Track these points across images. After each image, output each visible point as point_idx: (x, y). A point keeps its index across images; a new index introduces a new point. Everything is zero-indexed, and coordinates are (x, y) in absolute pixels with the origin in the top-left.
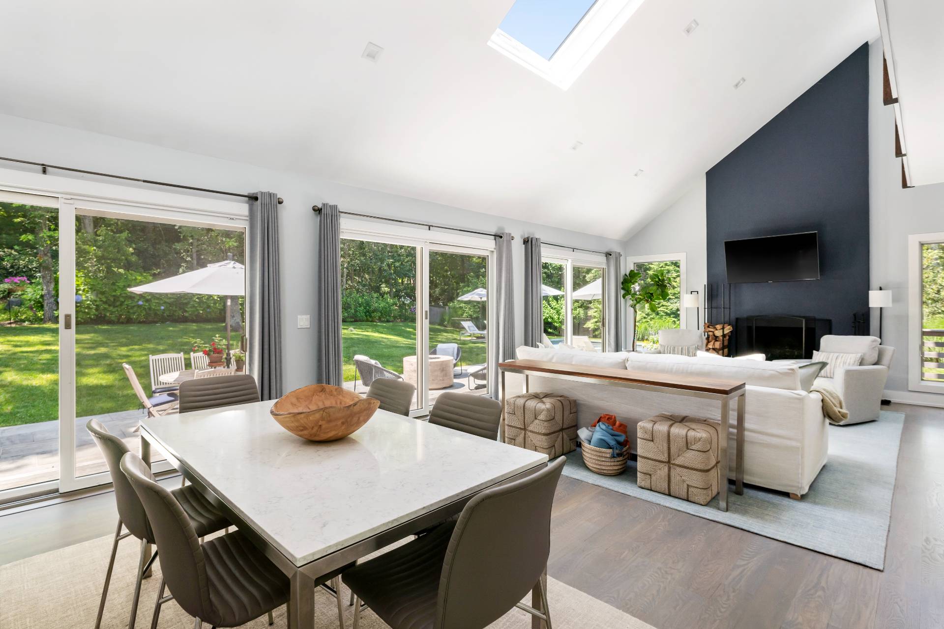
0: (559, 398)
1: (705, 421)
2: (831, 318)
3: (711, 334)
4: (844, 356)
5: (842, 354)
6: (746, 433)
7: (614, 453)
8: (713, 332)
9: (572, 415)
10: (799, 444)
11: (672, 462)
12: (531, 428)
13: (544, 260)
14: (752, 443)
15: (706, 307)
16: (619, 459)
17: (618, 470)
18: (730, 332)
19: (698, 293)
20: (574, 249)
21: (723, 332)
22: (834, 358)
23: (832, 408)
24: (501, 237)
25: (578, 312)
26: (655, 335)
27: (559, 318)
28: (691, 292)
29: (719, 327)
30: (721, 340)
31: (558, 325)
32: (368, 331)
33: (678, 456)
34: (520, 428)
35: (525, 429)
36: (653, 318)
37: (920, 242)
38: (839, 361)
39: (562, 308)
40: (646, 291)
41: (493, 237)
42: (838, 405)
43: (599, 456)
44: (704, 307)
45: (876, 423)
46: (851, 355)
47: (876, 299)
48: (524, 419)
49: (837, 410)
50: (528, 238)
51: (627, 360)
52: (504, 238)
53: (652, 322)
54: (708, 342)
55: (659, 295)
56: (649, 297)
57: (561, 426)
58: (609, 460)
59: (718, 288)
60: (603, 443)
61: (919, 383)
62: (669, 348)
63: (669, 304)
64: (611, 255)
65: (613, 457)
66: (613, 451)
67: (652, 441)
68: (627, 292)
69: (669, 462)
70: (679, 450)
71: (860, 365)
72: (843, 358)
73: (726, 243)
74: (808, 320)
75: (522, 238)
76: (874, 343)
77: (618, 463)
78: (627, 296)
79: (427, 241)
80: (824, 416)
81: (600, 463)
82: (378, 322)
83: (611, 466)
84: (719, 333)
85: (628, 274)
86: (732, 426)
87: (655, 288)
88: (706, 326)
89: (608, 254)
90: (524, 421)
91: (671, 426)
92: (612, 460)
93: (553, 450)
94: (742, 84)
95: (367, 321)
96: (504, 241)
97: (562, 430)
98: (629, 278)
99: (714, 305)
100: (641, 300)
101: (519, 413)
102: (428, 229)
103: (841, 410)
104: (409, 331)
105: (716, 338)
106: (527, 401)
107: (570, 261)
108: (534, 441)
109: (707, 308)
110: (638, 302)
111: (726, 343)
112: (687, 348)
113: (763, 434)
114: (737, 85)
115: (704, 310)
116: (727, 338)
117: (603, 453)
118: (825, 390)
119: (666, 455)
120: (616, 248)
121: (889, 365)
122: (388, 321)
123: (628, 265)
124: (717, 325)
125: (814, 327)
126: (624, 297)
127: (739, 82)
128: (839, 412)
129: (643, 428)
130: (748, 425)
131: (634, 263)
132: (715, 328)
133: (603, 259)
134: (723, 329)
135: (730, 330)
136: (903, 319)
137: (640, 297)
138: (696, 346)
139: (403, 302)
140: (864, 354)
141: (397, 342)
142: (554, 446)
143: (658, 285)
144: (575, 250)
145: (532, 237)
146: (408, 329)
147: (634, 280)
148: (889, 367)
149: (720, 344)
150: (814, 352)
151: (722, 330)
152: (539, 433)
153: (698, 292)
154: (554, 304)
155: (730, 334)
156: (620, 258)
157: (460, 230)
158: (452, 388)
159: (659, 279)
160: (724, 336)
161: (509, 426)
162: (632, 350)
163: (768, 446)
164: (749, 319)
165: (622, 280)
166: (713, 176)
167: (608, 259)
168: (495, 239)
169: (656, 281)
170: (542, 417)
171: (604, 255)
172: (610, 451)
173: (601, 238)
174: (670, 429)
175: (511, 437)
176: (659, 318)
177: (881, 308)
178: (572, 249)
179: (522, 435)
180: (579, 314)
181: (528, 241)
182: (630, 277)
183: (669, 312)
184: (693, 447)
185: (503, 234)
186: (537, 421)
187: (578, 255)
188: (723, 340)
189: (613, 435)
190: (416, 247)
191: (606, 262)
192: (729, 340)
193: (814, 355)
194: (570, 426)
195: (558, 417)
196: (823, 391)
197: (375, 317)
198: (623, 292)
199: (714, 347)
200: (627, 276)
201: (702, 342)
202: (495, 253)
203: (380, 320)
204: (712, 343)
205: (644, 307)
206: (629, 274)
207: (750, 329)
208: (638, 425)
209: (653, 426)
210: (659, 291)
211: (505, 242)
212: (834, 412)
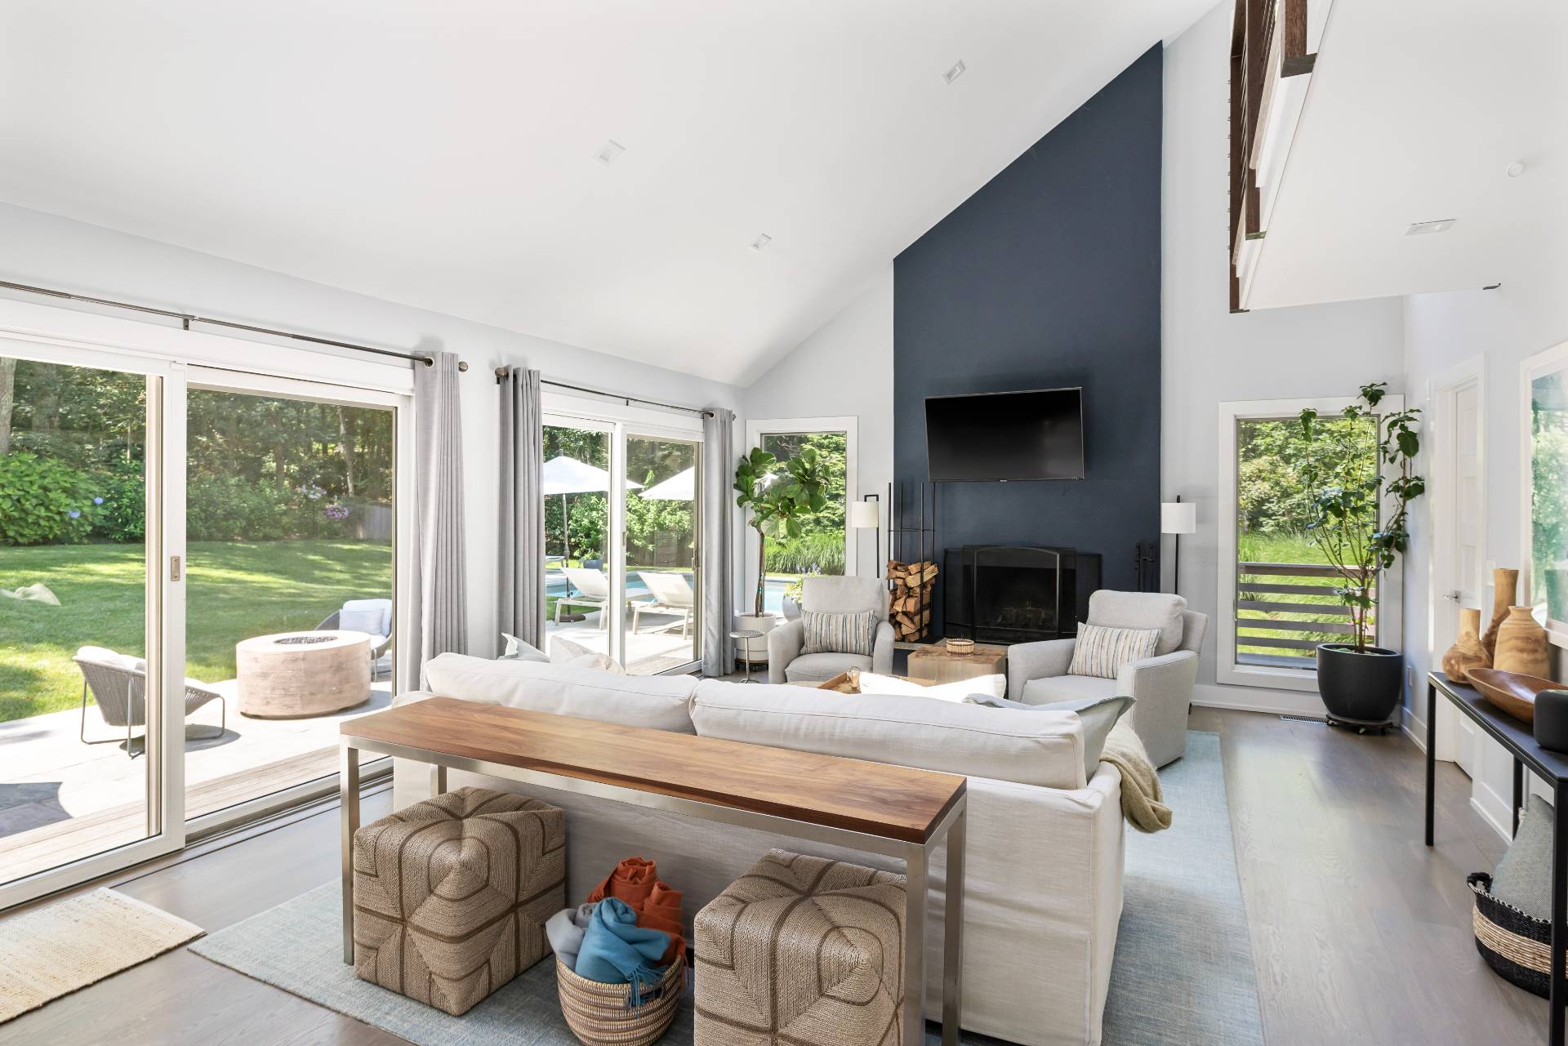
0: (508, 816)
1: (870, 880)
2: (1100, 553)
3: (899, 582)
4: (1130, 634)
5: (1126, 631)
6: (968, 903)
7: (634, 993)
8: (904, 579)
9: (547, 856)
10: (1083, 932)
11: (781, 1031)
12: (417, 919)
13: (548, 420)
14: (982, 928)
15: (892, 529)
16: (650, 1006)
17: (648, 1035)
18: (935, 576)
19: (878, 500)
20: (628, 400)
21: (922, 578)
22: (1114, 638)
23: (1139, 800)
24: (430, 362)
25: (678, 518)
26: (807, 572)
27: (642, 531)
28: (866, 496)
29: (913, 568)
30: (919, 595)
31: (640, 543)
32: (198, 565)
33: (799, 1014)
34: (391, 919)
35: (403, 921)
36: (811, 531)
37: (1235, 416)
38: (1121, 644)
39: (648, 511)
40: (780, 495)
41: (408, 362)
42: (1150, 791)
43: (596, 1005)
44: (887, 529)
45: (1181, 762)
46: (1141, 632)
47: (1174, 519)
48: (401, 891)
49: (1148, 804)
50: (506, 369)
51: (693, 701)
52: (438, 364)
53: (810, 538)
54: (895, 599)
55: (805, 502)
56: (788, 507)
57: (513, 896)
58: (623, 1015)
59: (913, 491)
60: (605, 971)
61: (1233, 669)
62: (819, 617)
63: (837, 505)
64: (712, 415)
65: (632, 1003)
66: (633, 987)
67: (732, 967)
68: (746, 494)
69: (773, 1030)
70: (800, 997)
71: (1155, 656)
72: (1129, 639)
73: (928, 401)
74: (1066, 554)
75: (491, 368)
76: (1178, 608)
77: (650, 1018)
78: (746, 503)
79: (179, 360)
80: (1123, 814)
81: (596, 1024)
82: (238, 541)
83: (627, 1030)
84: (913, 581)
85: (748, 457)
86: (935, 885)
87: (797, 487)
88: (892, 567)
89: (707, 414)
90: (401, 898)
91: (780, 923)
92: (632, 1013)
93: (485, 975)
94: (959, 74)
95: (210, 538)
96: (436, 372)
97: (515, 907)
98: (750, 464)
99: (906, 522)
100: (771, 512)
101: (390, 875)
102: (182, 325)
103: (1157, 805)
104: (313, 560)
105: (909, 591)
106: (411, 836)
107: (619, 426)
108: (425, 959)
109: (894, 531)
110: (765, 517)
111: (927, 599)
112: (853, 617)
113: (1005, 906)
114: (949, 75)
115: (887, 533)
116: (929, 589)
117: (607, 995)
118: (1124, 755)
119: (767, 1009)
120: (723, 401)
121: (1200, 648)
122: (267, 538)
123: (748, 438)
124: (911, 564)
125: (1073, 568)
126: (740, 504)
127: (954, 70)
128: (1154, 810)
129: (708, 929)
130: (970, 882)
131: (761, 434)
132: (907, 570)
133: (696, 423)
134: (921, 571)
135: (934, 574)
136: (1210, 554)
137: (768, 506)
138: (872, 612)
139: (306, 497)
140: (1163, 630)
141: (265, 590)
142: (488, 961)
143: (803, 482)
144: (630, 401)
145: (514, 367)
146: (311, 557)
147: (760, 467)
148: (1199, 653)
149: (916, 603)
150: (1080, 624)
151: (919, 575)
152: (436, 936)
153: (877, 496)
154: (634, 503)
155: (933, 581)
156: (730, 422)
157: (295, 337)
158: (366, 707)
159: (806, 470)
160: (923, 586)
161: (361, 909)
162: (754, 612)
163: (1016, 935)
164: (967, 551)
165: (735, 469)
166: (908, 265)
167: (705, 426)
168: (413, 367)
169: (799, 474)
170: (446, 888)
171: (700, 415)
172: (625, 989)
173: (688, 379)
174: (777, 935)
175: (368, 943)
176: (820, 531)
177: (1177, 535)
178: (625, 400)
179: (395, 940)
180: (679, 522)
181: (507, 376)
182: (752, 461)
183: (837, 519)
184: (835, 991)
185: (433, 354)
186: (433, 901)
187: (634, 410)
188: (921, 595)
189: (631, 942)
190: (145, 376)
191: (702, 430)
192: (932, 593)
193: (1079, 632)
194: (542, 888)
195: (503, 878)
196: (1121, 760)
197: (233, 530)
198: (737, 494)
199: (904, 610)
200: (746, 459)
201: (883, 602)
202: (414, 401)
203: (246, 535)
204: (901, 602)
205: (776, 527)
206: (751, 456)
207: (967, 569)
208: (696, 919)
209: (734, 926)
210: (805, 495)
211: (439, 376)
212: (1144, 808)
